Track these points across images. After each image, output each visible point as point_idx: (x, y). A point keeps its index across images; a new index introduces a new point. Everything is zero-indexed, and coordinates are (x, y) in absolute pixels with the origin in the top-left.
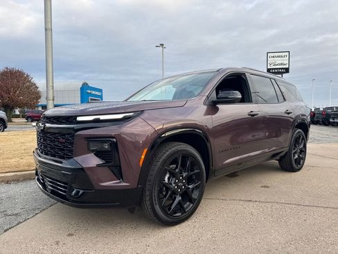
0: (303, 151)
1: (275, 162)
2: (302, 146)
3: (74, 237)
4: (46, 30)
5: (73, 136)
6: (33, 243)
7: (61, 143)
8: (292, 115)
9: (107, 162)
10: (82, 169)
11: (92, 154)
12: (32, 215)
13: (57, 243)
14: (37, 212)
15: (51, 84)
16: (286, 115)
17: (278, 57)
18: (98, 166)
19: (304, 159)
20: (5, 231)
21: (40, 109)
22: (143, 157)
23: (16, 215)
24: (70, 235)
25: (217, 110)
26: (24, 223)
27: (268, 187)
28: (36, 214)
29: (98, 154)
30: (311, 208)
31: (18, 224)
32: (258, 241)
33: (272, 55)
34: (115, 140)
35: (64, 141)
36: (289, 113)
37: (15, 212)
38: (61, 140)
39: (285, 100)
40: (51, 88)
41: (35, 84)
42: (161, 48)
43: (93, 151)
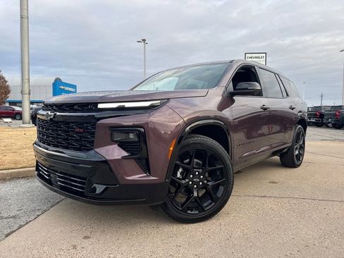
0: (302, 148)
1: (277, 158)
2: (302, 143)
3: (91, 240)
4: (22, 18)
5: (95, 125)
6: (45, 248)
7: (78, 133)
8: (295, 111)
9: (132, 154)
10: (106, 162)
11: (116, 145)
12: (33, 217)
13: (75, 247)
14: (38, 213)
15: (27, 77)
16: (291, 111)
17: (256, 57)
18: (124, 158)
19: (303, 155)
20: (7, 236)
21: (7, 105)
22: (171, 149)
23: (14, 217)
24: (86, 237)
25: (233, 101)
26: (27, 226)
27: (276, 183)
28: (38, 216)
29: (123, 145)
30: (327, 202)
31: (20, 228)
32: (292, 237)
33: (250, 55)
34: (142, 130)
35: (81, 130)
36: (293, 109)
37: (12, 214)
38: (77, 130)
39: (287, 95)
40: (27, 81)
41: (3, 78)
42: (143, 43)
43: (116, 142)
